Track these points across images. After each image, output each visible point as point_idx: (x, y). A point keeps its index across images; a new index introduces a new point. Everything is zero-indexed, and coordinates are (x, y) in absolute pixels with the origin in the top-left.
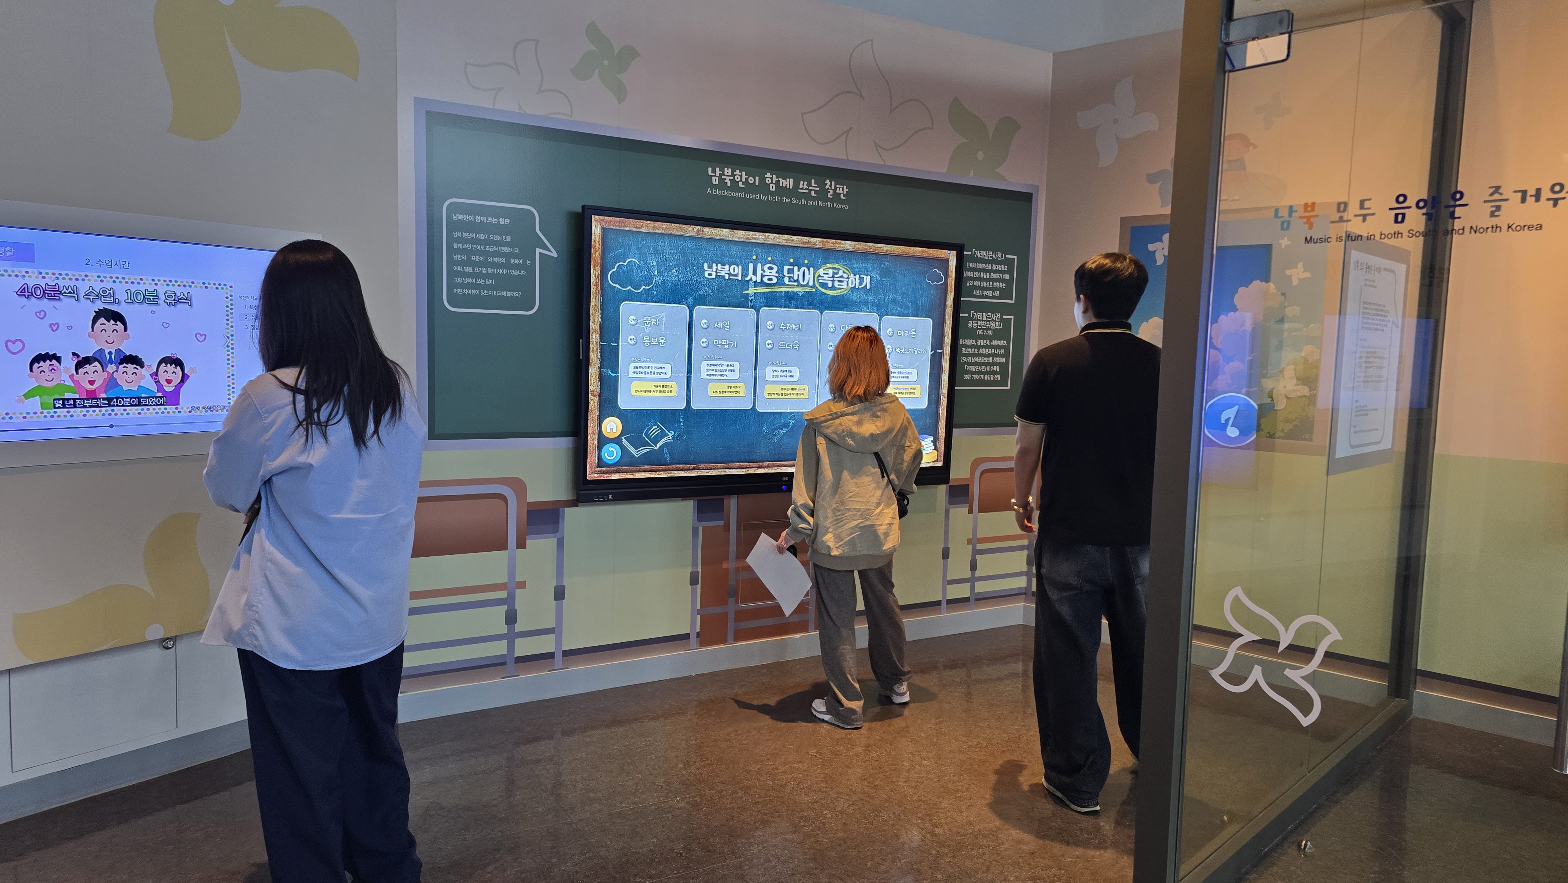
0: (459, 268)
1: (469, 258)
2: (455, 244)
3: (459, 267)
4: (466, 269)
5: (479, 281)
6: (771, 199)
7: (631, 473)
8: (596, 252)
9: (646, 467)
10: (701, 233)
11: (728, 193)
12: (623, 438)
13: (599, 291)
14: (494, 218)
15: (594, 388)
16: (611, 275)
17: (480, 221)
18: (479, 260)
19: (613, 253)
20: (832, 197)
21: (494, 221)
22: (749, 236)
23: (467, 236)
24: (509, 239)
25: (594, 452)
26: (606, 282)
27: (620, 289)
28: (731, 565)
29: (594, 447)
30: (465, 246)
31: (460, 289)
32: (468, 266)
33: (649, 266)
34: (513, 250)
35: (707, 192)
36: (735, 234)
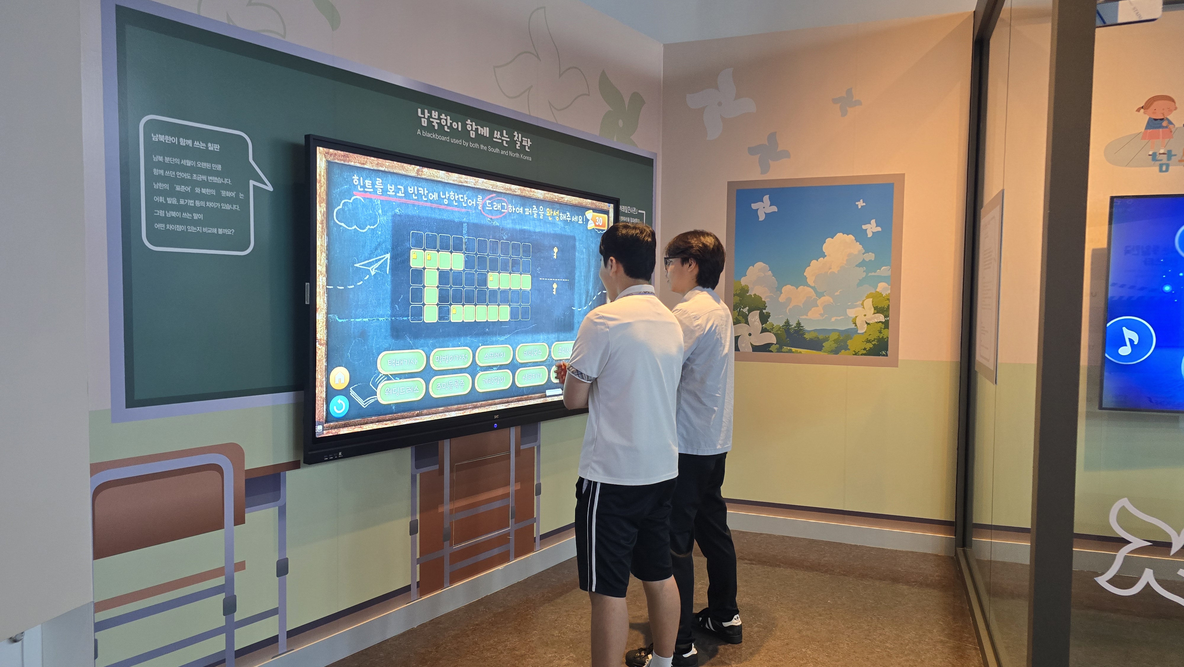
0: (161, 199)
1: (172, 188)
2: (155, 170)
3: (161, 198)
4: (170, 201)
5: (185, 215)
6: (471, 145)
7: (359, 426)
8: (321, 186)
9: (373, 418)
10: (420, 173)
11: (435, 136)
12: (351, 389)
13: (325, 229)
14: (201, 142)
15: (322, 336)
16: (337, 213)
17: (185, 145)
18: (185, 190)
19: (339, 189)
20: (519, 148)
21: (202, 145)
22: (461, 180)
23: (170, 162)
24: (219, 167)
25: (322, 405)
26: (331, 220)
27: (346, 228)
28: (446, 508)
29: (322, 400)
30: (168, 173)
31: (162, 225)
32: (172, 197)
33: (374, 204)
34: (224, 180)
35: (418, 133)
36: (450, 176)
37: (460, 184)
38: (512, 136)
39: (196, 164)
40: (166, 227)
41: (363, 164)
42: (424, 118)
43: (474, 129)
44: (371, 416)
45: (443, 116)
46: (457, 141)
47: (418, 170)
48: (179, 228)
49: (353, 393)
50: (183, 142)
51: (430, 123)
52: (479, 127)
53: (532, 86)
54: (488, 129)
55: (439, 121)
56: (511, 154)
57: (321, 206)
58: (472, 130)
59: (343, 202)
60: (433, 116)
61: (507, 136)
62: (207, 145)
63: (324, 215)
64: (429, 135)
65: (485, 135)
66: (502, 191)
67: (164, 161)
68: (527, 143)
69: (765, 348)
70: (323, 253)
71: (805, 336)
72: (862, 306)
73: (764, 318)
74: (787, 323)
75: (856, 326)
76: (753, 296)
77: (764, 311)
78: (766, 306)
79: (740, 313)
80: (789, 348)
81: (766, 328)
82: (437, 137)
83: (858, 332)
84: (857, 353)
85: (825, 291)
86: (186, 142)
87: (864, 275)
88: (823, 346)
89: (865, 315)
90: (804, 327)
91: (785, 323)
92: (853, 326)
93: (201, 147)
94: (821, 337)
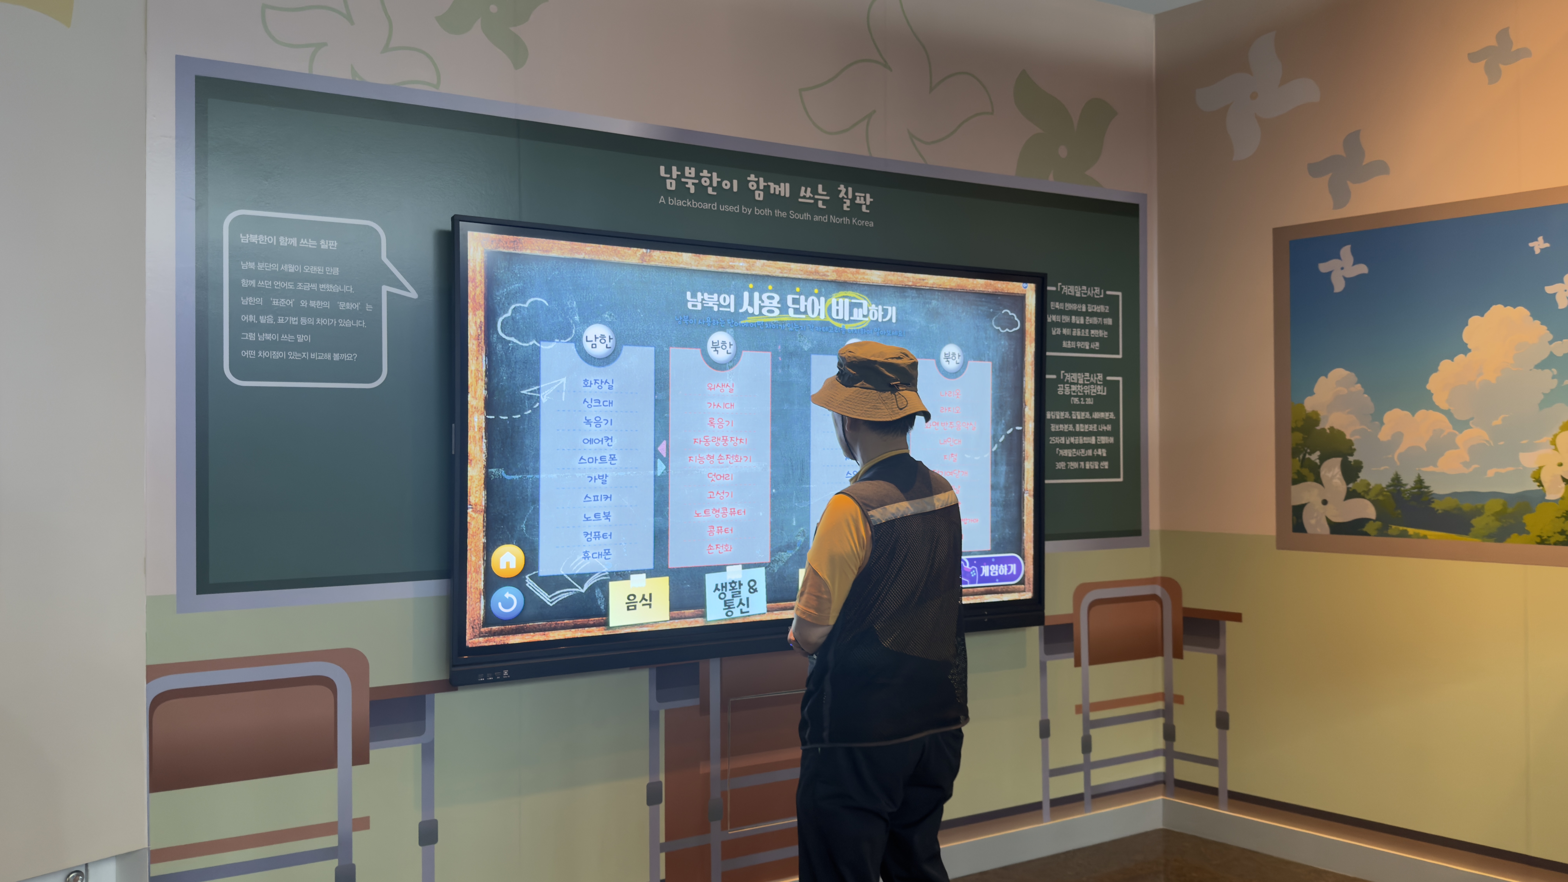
0: (251, 318)
1: (267, 302)
2: (244, 280)
3: (251, 316)
4: (262, 320)
5: (284, 337)
6: (757, 212)
7: (541, 633)
8: (476, 287)
9: (566, 621)
10: (647, 258)
11: (691, 204)
12: (527, 577)
13: (482, 347)
14: (310, 240)
15: (477, 500)
16: (502, 323)
17: (286, 245)
18: (286, 304)
19: (505, 290)
20: (849, 209)
21: (311, 244)
22: (723, 264)
23: (264, 268)
24: (336, 271)
25: (478, 600)
26: (493, 334)
27: (517, 345)
28: (715, 767)
29: (478, 592)
30: (261, 284)
31: (252, 351)
32: (265, 313)
33: (565, 308)
34: (342, 288)
35: (661, 201)
36: (702, 260)
37: (720, 270)
38: (833, 192)
39: (303, 269)
40: (257, 354)
41: (547, 251)
42: (671, 178)
43: (761, 187)
44: (563, 618)
45: (705, 173)
46: (731, 209)
47: (643, 254)
48: (276, 355)
49: (530, 583)
50: (284, 241)
51: (681, 185)
52: (772, 185)
53: (874, 111)
54: (788, 185)
55: (697, 181)
56: (834, 219)
57: (475, 315)
58: (758, 189)
59: (513, 307)
60: (687, 175)
61: (825, 193)
62: (319, 242)
63: (481, 327)
64: (680, 203)
65: (782, 194)
66: (800, 277)
67: (256, 268)
68: (865, 200)
69: (1355, 527)
70: (480, 381)
71: (1433, 505)
72: (1553, 447)
73: (1351, 471)
74: (1397, 481)
75: (1541, 485)
76: (1328, 431)
77: (1351, 459)
78: (1355, 450)
79: (1305, 463)
80: (1401, 528)
81: (1354, 491)
82: (695, 205)
83: (1547, 498)
84: (1546, 540)
85: (1472, 419)
86: (288, 241)
87: (1554, 383)
88: (1472, 526)
89: (1561, 465)
90: (1431, 489)
91: (1393, 480)
92: (1535, 486)
93: (310, 246)
94: (1466, 506)
